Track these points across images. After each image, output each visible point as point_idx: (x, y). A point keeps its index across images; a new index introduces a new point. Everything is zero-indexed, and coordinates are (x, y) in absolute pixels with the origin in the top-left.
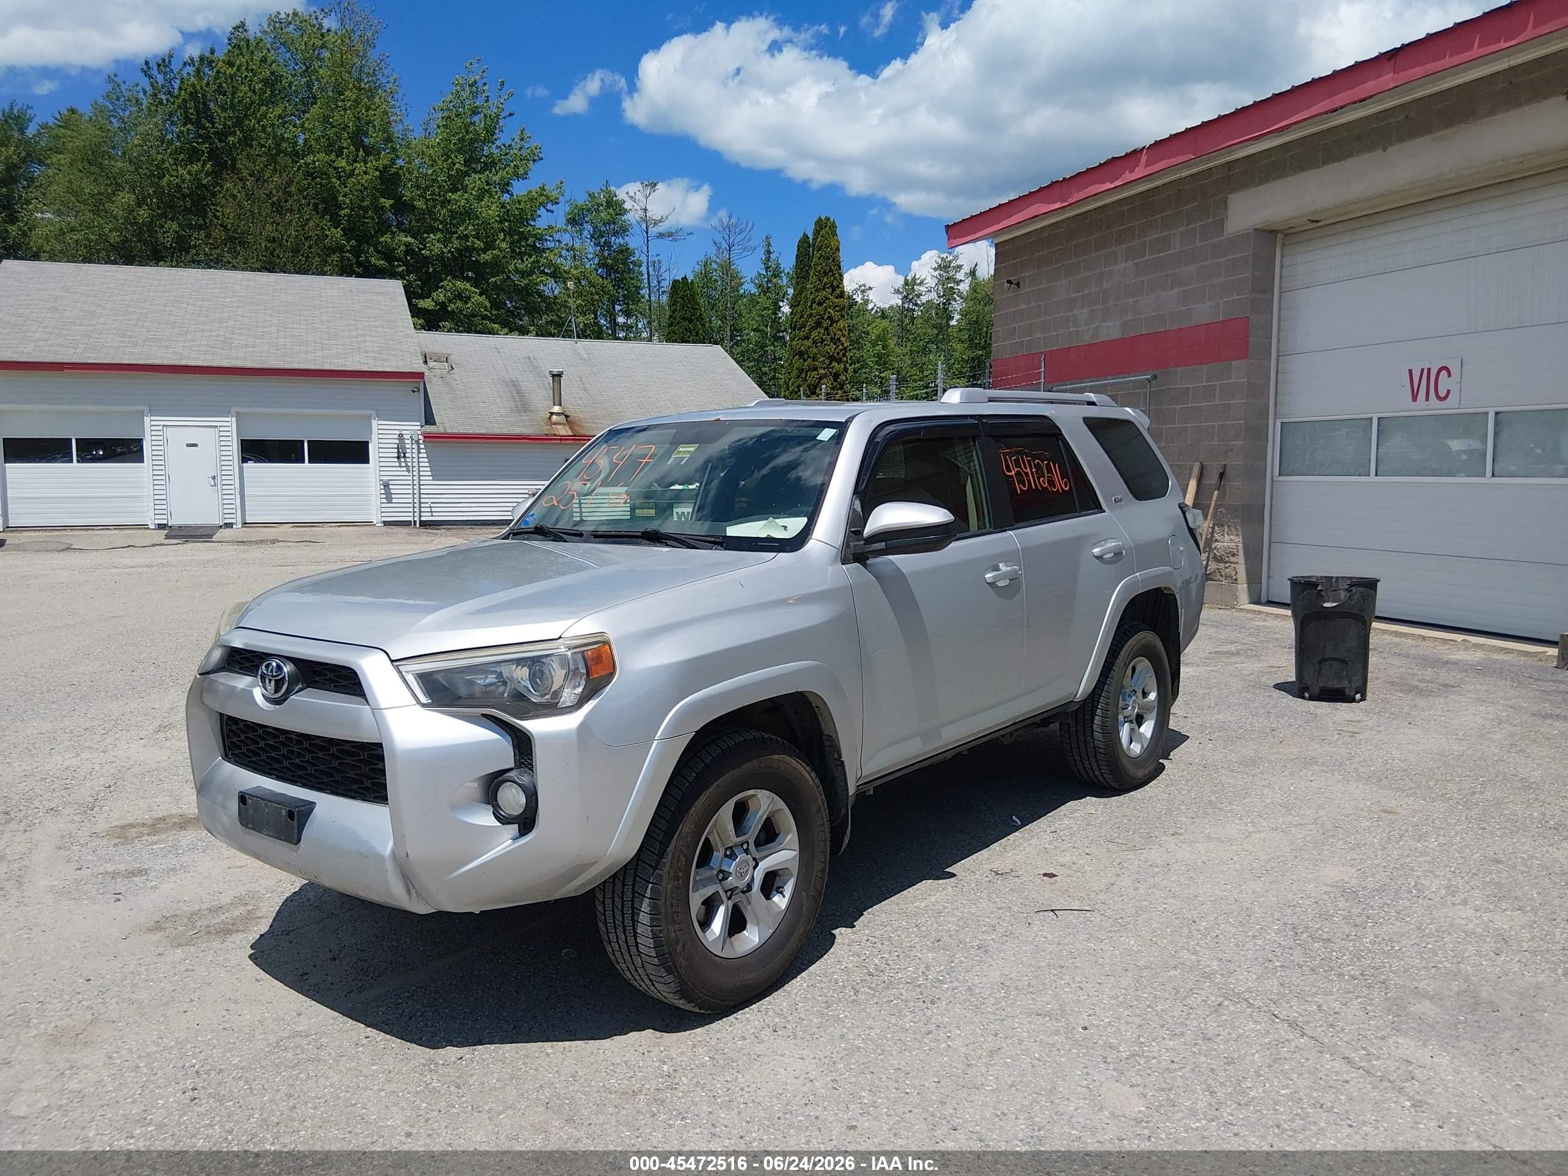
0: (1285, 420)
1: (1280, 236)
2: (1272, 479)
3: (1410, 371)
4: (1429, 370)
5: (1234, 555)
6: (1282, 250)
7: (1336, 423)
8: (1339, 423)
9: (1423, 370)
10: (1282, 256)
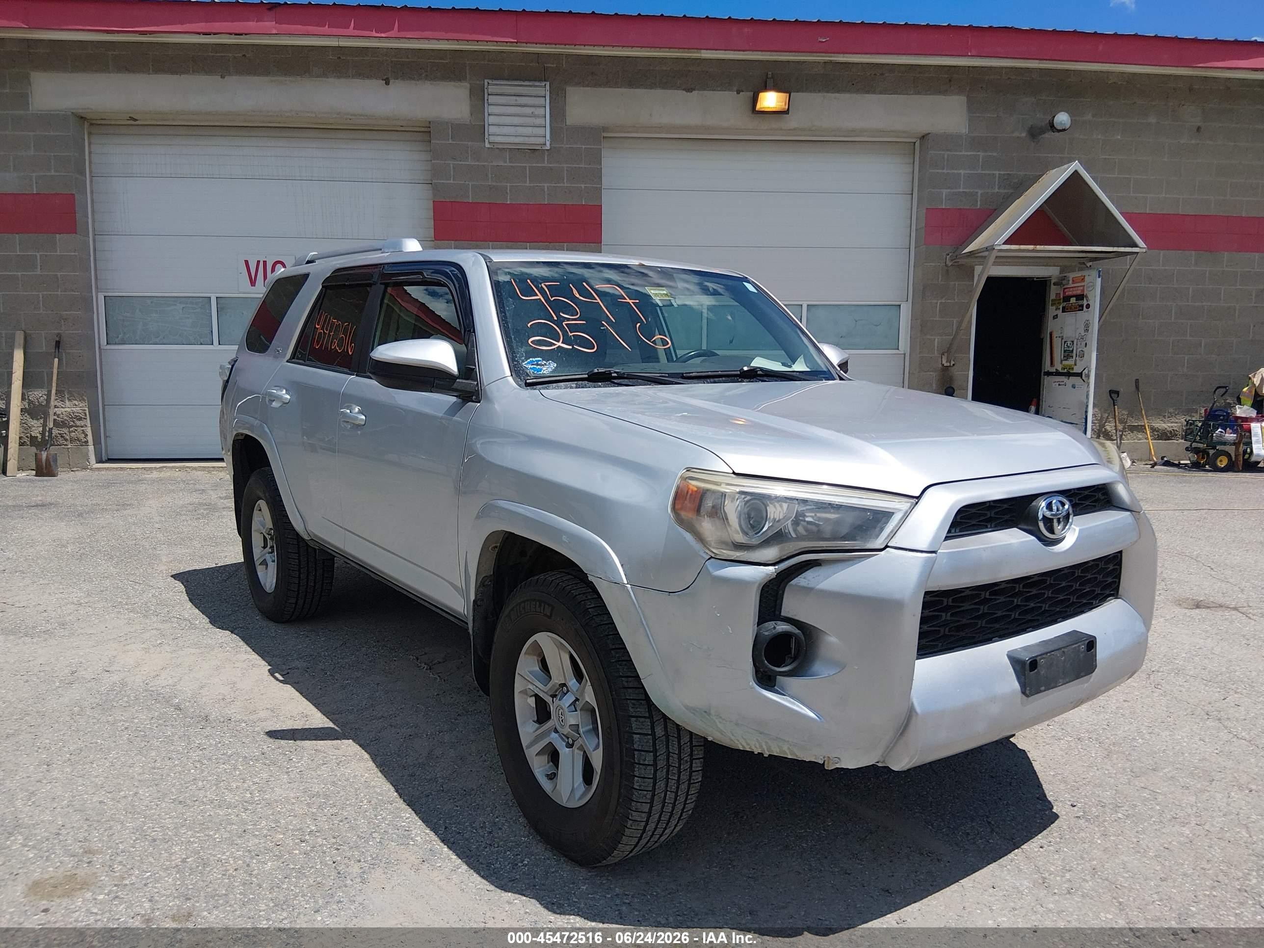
0: (107, 294)
1: (86, 125)
2: (100, 347)
3: (247, 262)
4: (265, 262)
5: (80, 419)
6: (89, 138)
7: (168, 299)
8: (173, 299)
9: (258, 262)
10: (90, 144)
